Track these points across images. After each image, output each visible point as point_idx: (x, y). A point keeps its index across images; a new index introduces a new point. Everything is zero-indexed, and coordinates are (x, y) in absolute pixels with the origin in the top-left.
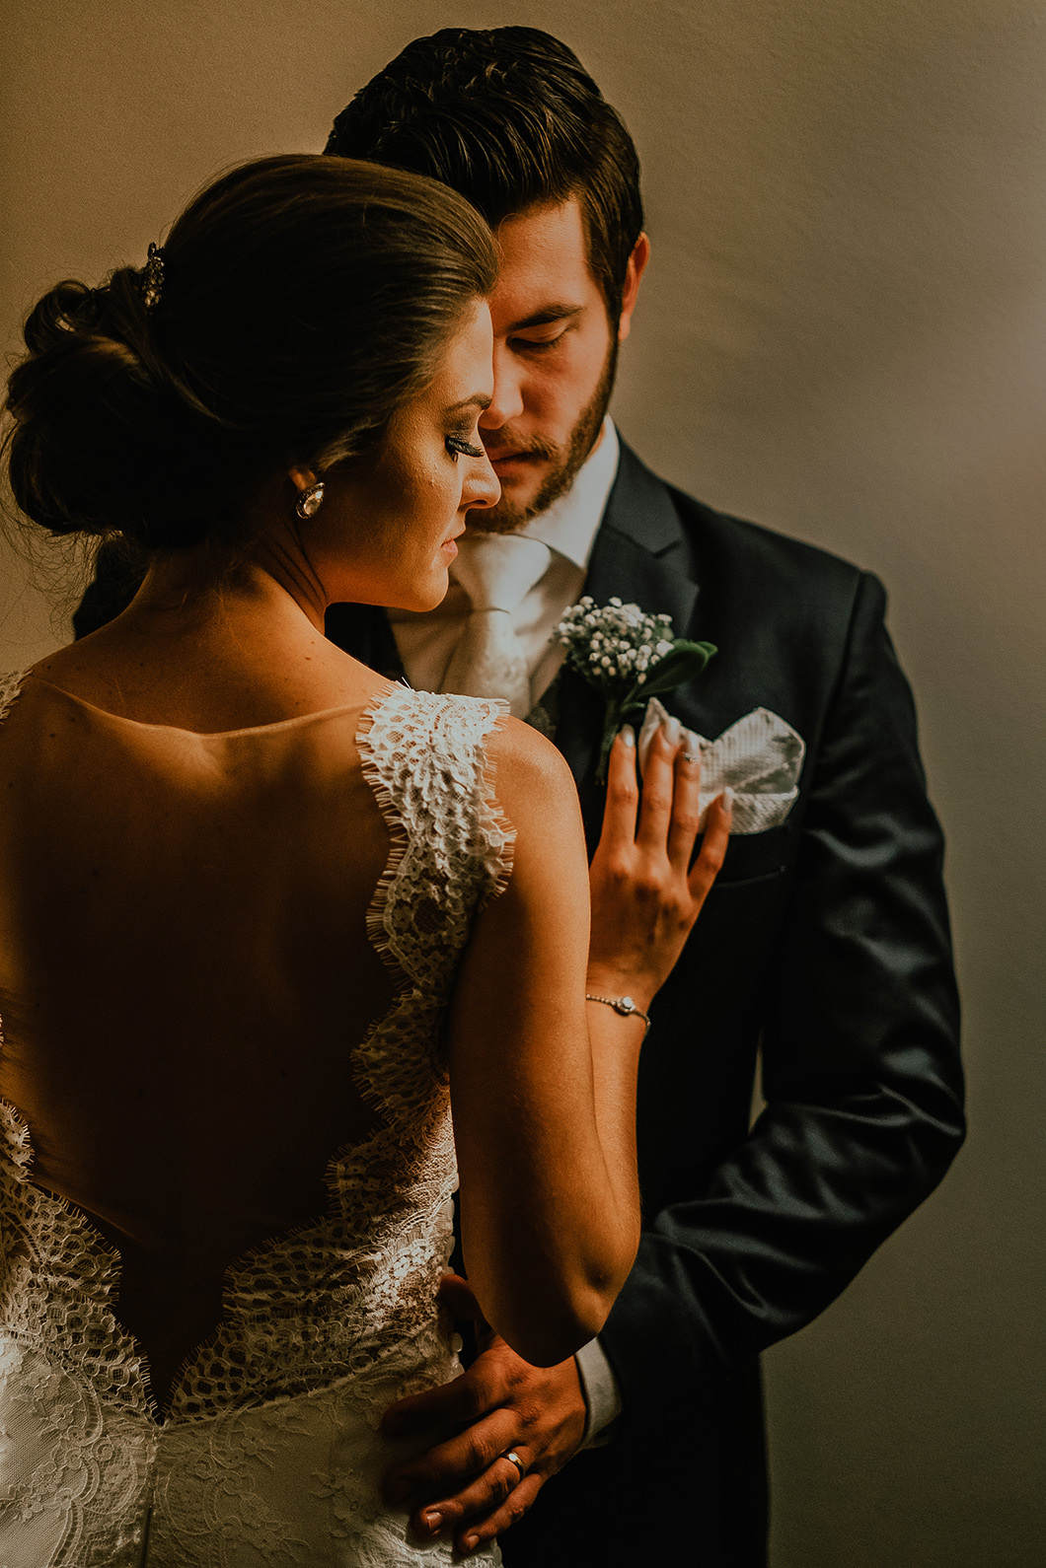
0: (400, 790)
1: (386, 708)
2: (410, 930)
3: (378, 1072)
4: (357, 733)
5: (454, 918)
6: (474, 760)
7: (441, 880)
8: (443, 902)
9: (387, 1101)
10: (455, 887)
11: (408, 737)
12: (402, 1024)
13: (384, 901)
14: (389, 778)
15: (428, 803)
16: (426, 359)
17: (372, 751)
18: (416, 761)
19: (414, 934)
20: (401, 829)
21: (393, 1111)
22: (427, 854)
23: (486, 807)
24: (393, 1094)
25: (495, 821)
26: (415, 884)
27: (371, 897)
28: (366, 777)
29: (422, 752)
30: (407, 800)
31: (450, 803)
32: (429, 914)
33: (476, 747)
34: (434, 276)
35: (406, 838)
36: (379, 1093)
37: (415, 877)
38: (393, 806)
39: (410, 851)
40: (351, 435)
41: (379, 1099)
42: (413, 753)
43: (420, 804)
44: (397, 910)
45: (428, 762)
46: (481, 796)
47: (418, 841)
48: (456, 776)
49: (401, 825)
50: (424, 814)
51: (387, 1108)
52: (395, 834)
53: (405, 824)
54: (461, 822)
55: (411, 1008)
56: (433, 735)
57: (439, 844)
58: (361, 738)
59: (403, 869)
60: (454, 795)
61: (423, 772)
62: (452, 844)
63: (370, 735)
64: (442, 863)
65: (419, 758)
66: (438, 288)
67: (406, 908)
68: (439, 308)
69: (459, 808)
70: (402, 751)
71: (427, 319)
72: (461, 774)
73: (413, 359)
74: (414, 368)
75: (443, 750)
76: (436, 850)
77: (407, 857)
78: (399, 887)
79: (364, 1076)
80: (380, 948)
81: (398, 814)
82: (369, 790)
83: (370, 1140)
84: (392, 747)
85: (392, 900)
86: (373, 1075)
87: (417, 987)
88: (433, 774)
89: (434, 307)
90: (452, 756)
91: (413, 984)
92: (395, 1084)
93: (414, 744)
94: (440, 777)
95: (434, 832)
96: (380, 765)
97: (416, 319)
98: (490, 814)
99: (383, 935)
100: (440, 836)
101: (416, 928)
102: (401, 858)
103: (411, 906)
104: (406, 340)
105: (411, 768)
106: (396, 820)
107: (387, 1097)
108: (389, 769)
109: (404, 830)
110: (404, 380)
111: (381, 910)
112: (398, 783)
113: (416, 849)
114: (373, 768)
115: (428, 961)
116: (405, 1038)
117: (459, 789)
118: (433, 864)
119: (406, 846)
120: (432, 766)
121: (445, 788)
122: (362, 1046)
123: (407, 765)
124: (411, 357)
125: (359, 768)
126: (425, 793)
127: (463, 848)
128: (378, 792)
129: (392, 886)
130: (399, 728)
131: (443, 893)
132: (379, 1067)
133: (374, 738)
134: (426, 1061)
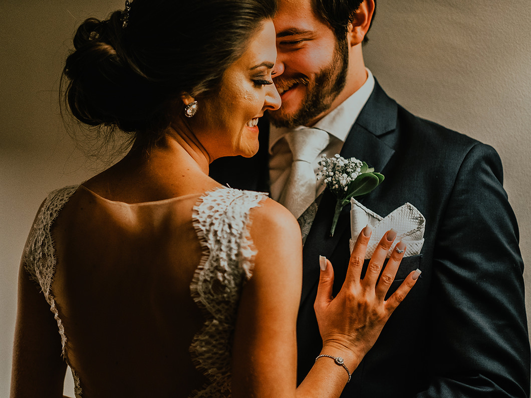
0: (208, 231)
1: (211, 196)
2: (210, 293)
3: (203, 357)
4: (194, 206)
5: (229, 288)
6: (243, 219)
7: (224, 271)
8: (224, 281)
9: (210, 371)
10: (229, 275)
11: (216, 208)
12: (212, 336)
13: (198, 279)
14: (204, 226)
15: (220, 237)
16: (237, 48)
17: (198, 214)
18: (216, 219)
19: (212, 295)
20: (207, 248)
21: (214, 376)
22: (217, 260)
23: (245, 240)
24: (212, 368)
25: (249, 246)
26: (212, 272)
27: (192, 277)
28: (194, 225)
29: (221, 215)
30: (211, 236)
31: (230, 238)
32: (218, 286)
33: (246, 214)
34: (241, 11)
35: (209, 252)
36: (206, 367)
37: (212, 269)
38: (204, 238)
39: (210, 258)
40: (206, 82)
41: (206, 370)
42: (217, 215)
43: (216, 238)
44: (204, 284)
45: (222, 220)
46: (244, 235)
47: (214, 253)
48: (233, 226)
49: (207, 246)
50: (218, 242)
51: (209, 374)
52: (204, 250)
53: (209, 246)
54: (233, 245)
55: (214, 328)
56: (228, 208)
57: (223, 255)
58: (195, 208)
59: (207, 266)
60: (231, 234)
61: (220, 224)
62: (229, 255)
63: (199, 207)
64: (224, 264)
65: (219, 217)
66: (243, 17)
67: (208, 283)
68: (243, 25)
69: (233, 239)
70: (212, 214)
71: (238, 31)
72: (237, 225)
73: (232, 48)
74: (232, 52)
75: (230, 214)
76: (222, 258)
77: (209, 260)
78: (205, 273)
79: (197, 359)
80: (196, 300)
81: (206, 241)
82: (194, 231)
83: (205, 389)
84: (208, 212)
85: (201, 278)
86: (202, 359)
87: (216, 319)
88: (224, 225)
89: (241, 25)
90: (233, 217)
91: (213, 318)
92: (213, 364)
93: (218, 211)
94: (227, 226)
95: (221, 250)
96: (201, 220)
97: (233, 31)
98: (246, 243)
99: (198, 294)
100: (224, 252)
101: (212, 292)
102: (206, 261)
103: (210, 282)
104: (229, 40)
105: (214, 221)
106: (205, 244)
107: (210, 369)
108: (205, 222)
109: (208, 249)
110: (227, 58)
111: (197, 283)
112: (208, 228)
113: (213, 257)
114: (197, 221)
115: (219, 307)
116: (214, 342)
117: (234, 231)
118: (219, 264)
119: (208, 256)
120: (224, 221)
121: (228, 231)
122: (192, 344)
123: (212, 220)
124: (231, 47)
125: (192, 221)
126: (219, 233)
127: (234, 257)
128: (198, 232)
129: (202, 273)
130: (213, 204)
131: (224, 278)
132: (203, 355)
133: (201, 208)
134: (227, 353)
